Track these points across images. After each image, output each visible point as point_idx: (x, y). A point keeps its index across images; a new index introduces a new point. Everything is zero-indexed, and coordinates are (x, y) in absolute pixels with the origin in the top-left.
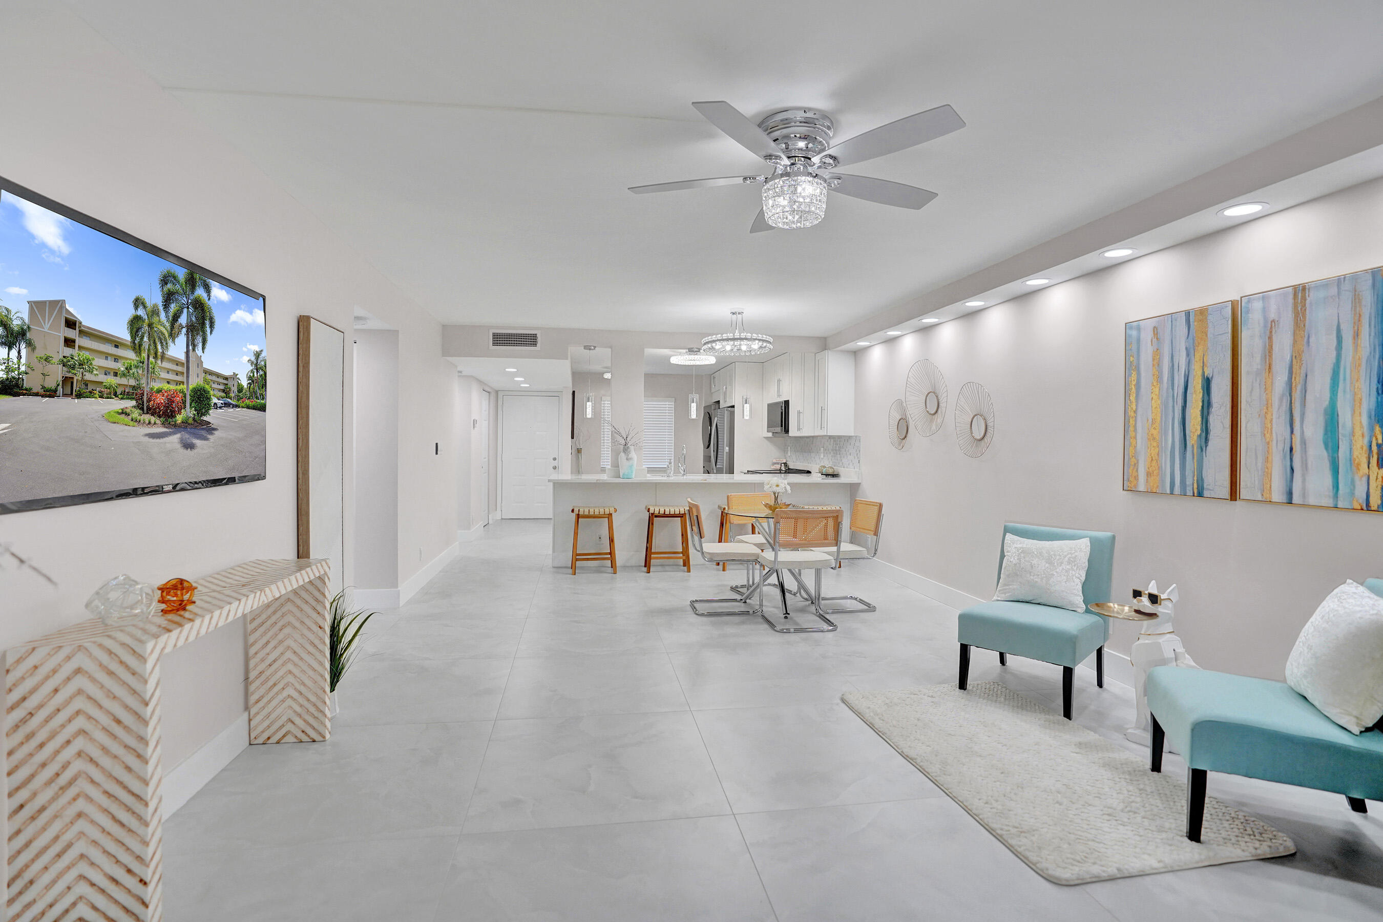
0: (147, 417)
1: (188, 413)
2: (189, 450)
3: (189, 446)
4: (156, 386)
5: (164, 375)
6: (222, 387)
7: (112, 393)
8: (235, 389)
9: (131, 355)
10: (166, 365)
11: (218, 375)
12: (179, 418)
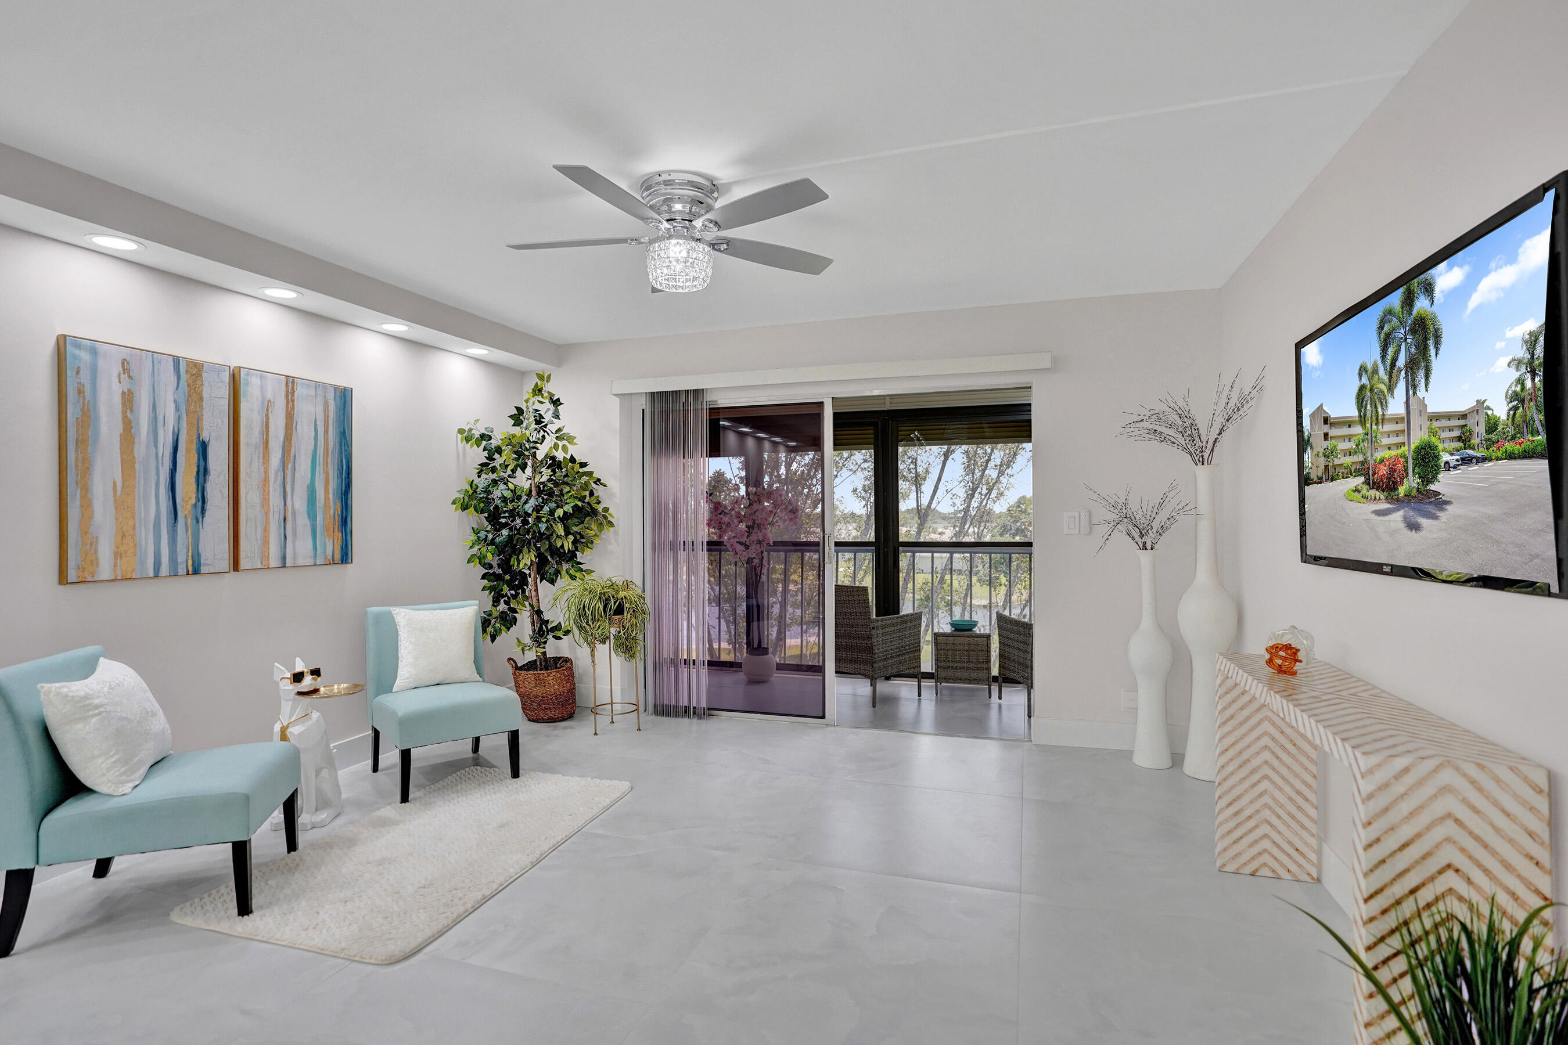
0: (1373, 493)
1: (1411, 483)
2: (1414, 531)
3: (1414, 527)
4: (1378, 456)
5: (1385, 441)
6: (1456, 433)
7: (1350, 473)
8: (1481, 429)
9: (1358, 430)
10: (1388, 427)
11: (1449, 416)
12: (1402, 491)
